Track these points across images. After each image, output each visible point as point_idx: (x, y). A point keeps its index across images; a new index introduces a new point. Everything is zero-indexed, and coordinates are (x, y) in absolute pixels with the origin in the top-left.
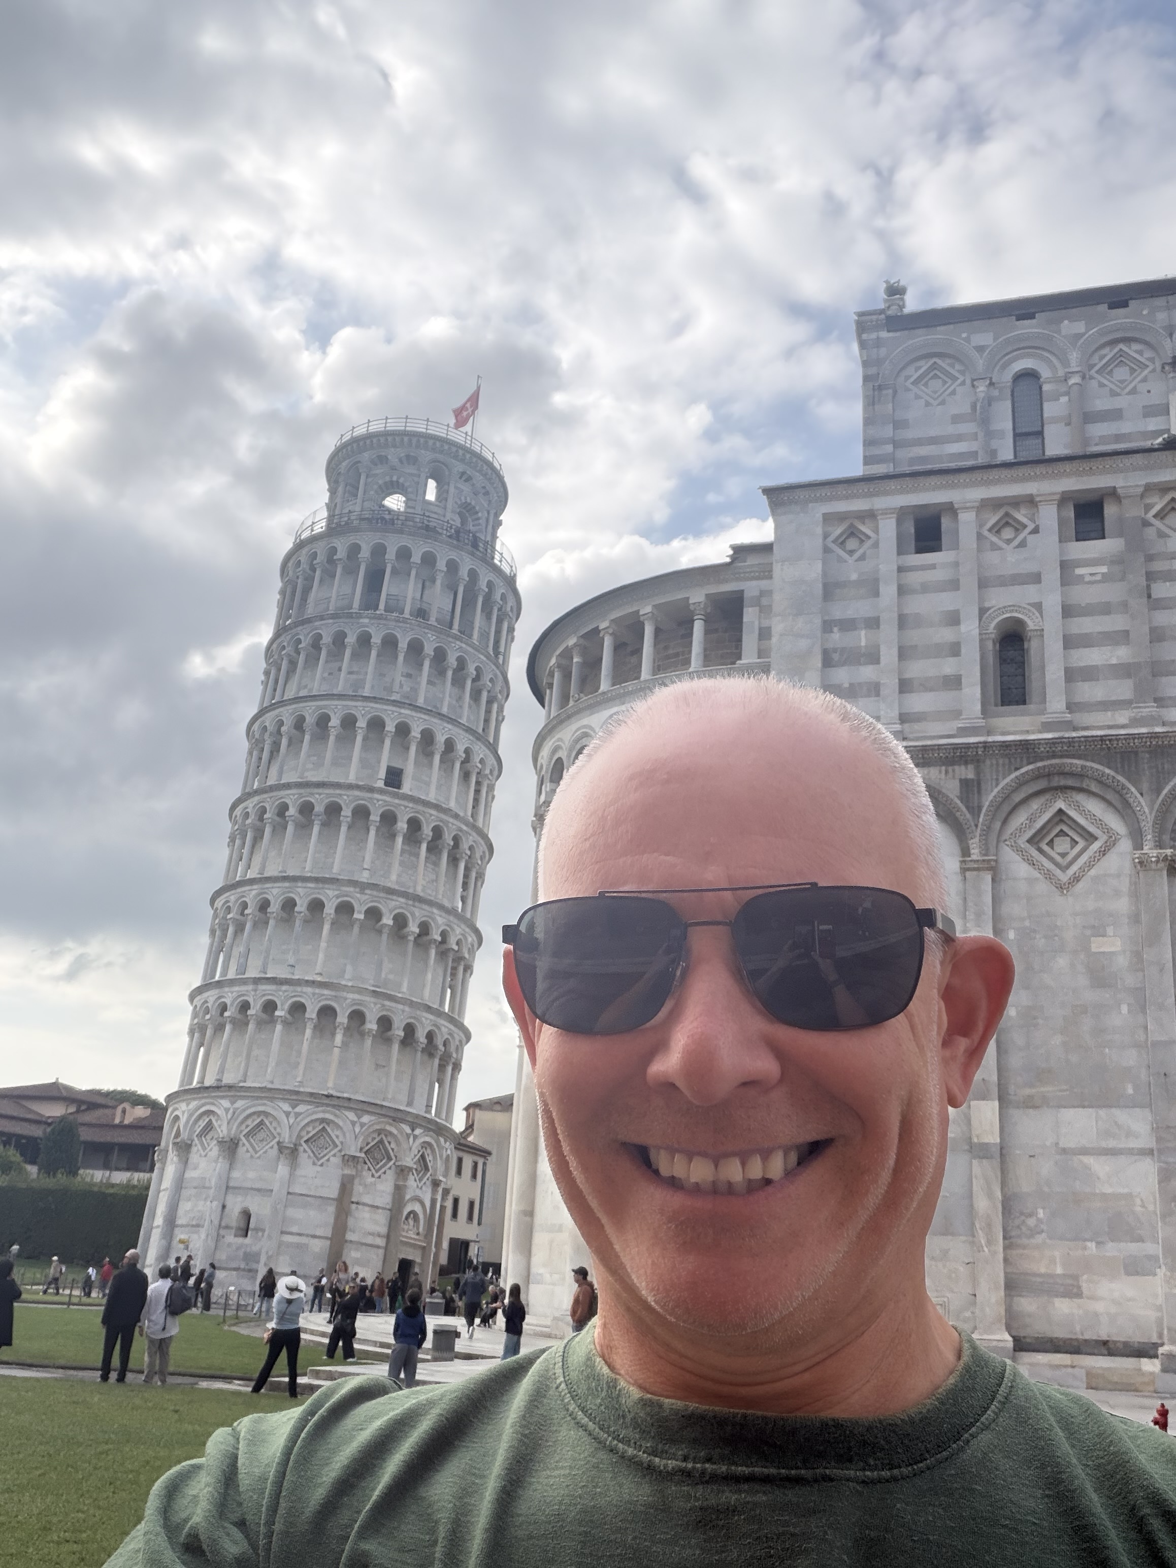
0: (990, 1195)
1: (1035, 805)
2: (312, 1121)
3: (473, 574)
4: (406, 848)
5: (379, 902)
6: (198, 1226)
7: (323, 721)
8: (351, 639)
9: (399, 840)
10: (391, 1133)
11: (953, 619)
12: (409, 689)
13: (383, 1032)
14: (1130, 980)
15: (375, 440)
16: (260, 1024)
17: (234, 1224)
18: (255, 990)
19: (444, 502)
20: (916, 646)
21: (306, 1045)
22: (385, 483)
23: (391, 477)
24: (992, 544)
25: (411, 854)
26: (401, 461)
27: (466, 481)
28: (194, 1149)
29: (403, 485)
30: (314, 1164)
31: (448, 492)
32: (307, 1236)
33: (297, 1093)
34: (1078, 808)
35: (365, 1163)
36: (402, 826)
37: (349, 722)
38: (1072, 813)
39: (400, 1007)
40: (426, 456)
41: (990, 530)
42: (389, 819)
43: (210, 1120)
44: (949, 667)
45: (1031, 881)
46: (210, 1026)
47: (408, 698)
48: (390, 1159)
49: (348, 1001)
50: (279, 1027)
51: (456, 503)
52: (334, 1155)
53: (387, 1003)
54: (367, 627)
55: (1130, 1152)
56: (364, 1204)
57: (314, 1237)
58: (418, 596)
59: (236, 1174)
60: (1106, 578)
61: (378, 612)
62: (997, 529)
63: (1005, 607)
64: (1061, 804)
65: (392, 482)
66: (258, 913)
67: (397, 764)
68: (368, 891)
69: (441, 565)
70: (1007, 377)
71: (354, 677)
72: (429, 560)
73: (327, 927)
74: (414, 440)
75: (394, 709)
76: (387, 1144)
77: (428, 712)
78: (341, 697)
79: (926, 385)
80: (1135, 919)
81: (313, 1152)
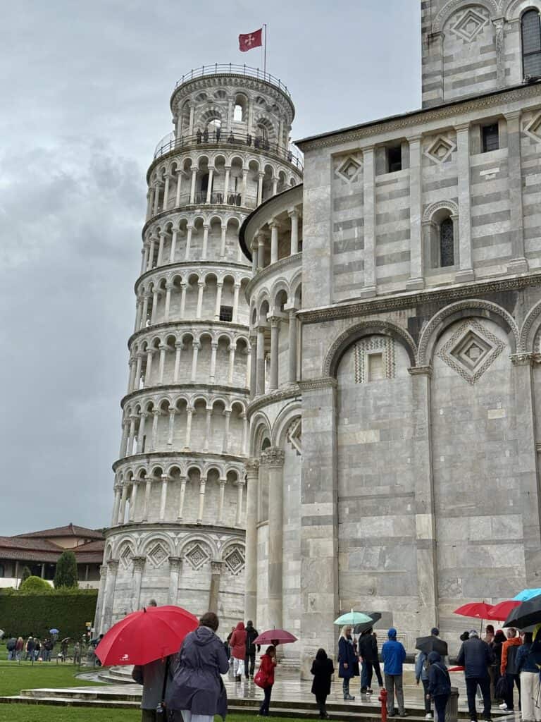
0: (427, 571)
1: (456, 328)
2: (190, 542)
3: (269, 168)
4: (238, 359)
5: (222, 397)
7: (177, 281)
8: (190, 224)
9: (232, 354)
10: (241, 546)
11: (406, 214)
12: (232, 253)
13: (231, 481)
14: (511, 436)
15: (197, 84)
16: (153, 483)
18: (148, 463)
19: (247, 120)
20: (386, 235)
21: (182, 494)
22: (206, 113)
23: (210, 108)
24: (431, 161)
25: (241, 363)
26: (215, 96)
27: (261, 103)
28: (120, 566)
29: (218, 112)
30: (193, 569)
31: (249, 113)
33: (179, 525)
34: (480, 329)
35: (227, 566)
36: (233, 345)
37: (193, 280)
38: (477, 333)
40: (231, 90)
41: (430, 152)
42: (224, 341)
43: (128, 546)
44: (404, 246)
45: (452, 378)
46: (124, 487)
47: (231, 259)
50: (165, 485)
51: (255, 119)
52: (206, 563)
53: (233, 463)
54: (200, 215)
55: (511, 542)
56: (228, 593)
58: (233, 188)
59: (145, 579)
60: (498, 176)
61: (206, 204)
62: (435, 151)
63: (438, 203)
64: (470, 327)
65: (210, 111)
66: (147, 412)
67: (227, 304)
68: (214, 391)
69: (246, 166)
70: (517, 14)
71: (194, 249)
72: (237, 163)
73: (190, 417)
74: (222, 80)
75: (222, 268)
76: (240, 553)
77: (245, 267)
78: (187, 264)
79: (464, 28)
80: (513, 396)
81: (192, 562)
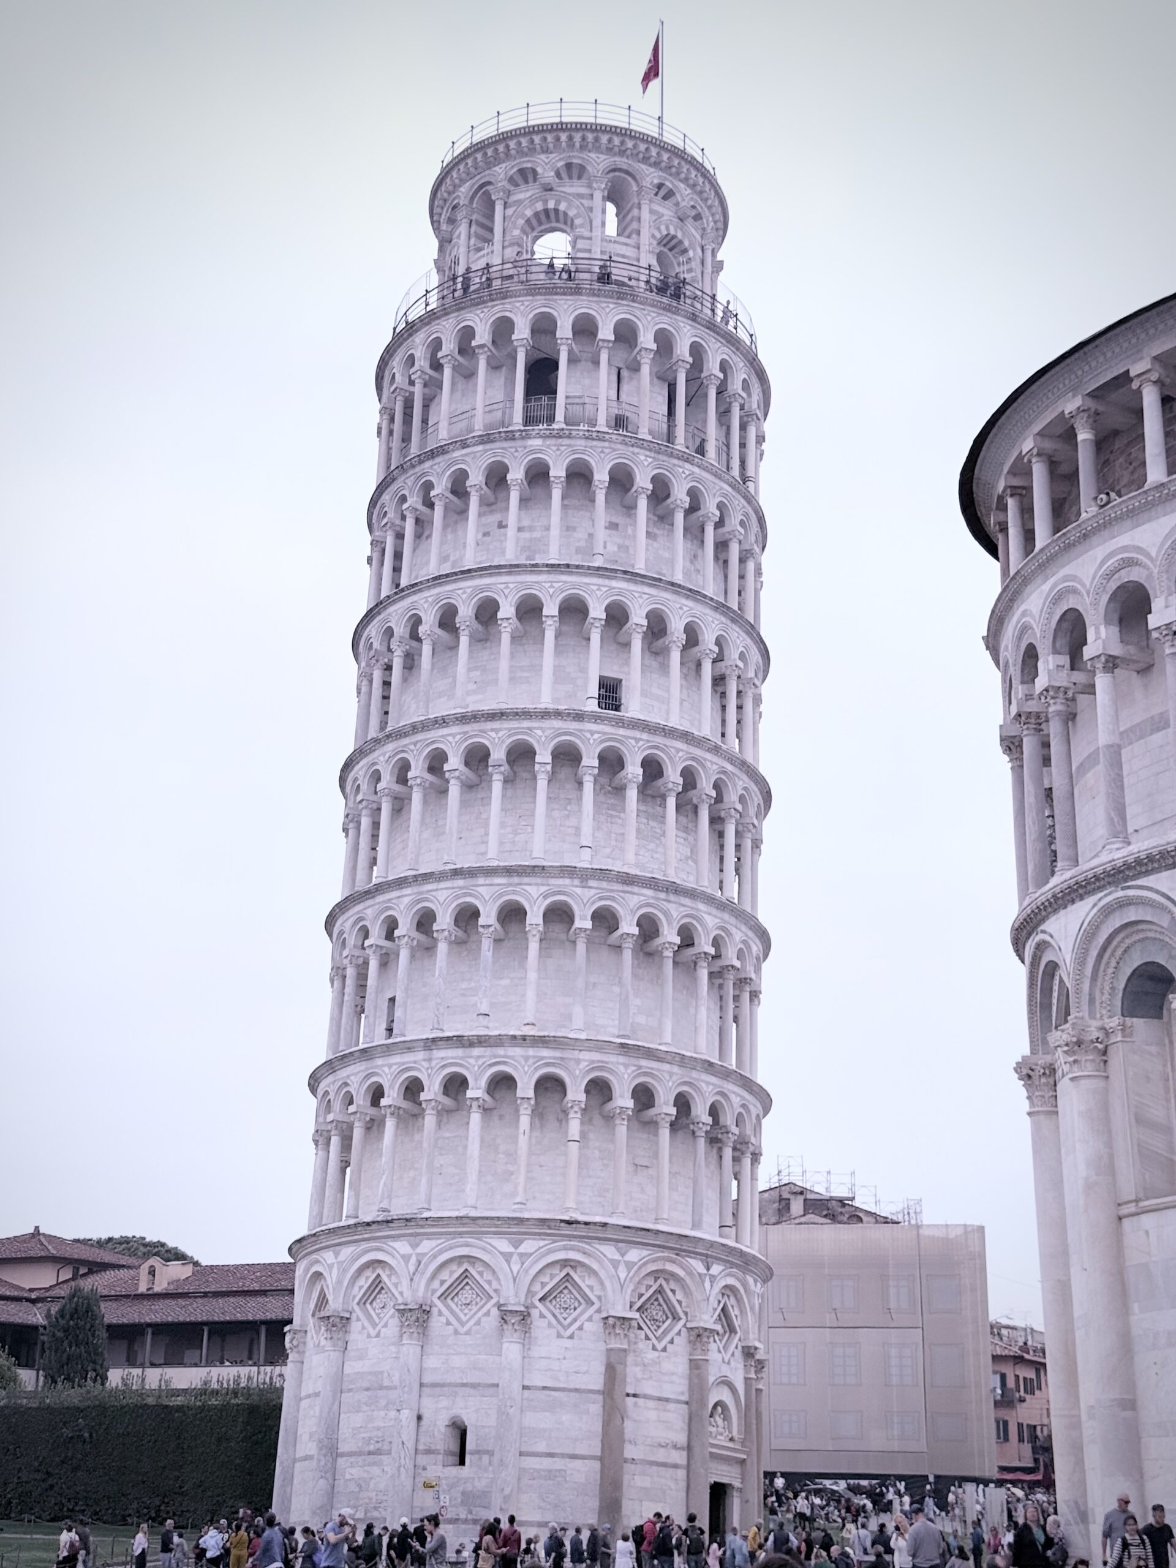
2: (549, 1265)
3: (696, 350)
4: (642, 808)
5: (613, 899)
6: (377, 1452)
7: (487, 612)
8: (516, 474)
9: (632, 794)
10: (673, 1276)
12: (616, 549)
13: (640, 1111)
15: (511, 144)
16: (443, 1113)
17: (440, 1446)
18: (430, 1060)
19: (634, 236)
21: (523, 1141)
22: (536, 215)
23: (546, 202)
25: (650, 817)
26: (558, 174)
27: (665, 198)
28: (356, 1326)
29: (565, 214)
30: (559, 1336)
31: (639, 220)
32: (563, 1456)
33: (520, 1221)
35: (640, 1328)
36: (634, 771)
37: (530, 609)
39: (666, 1067)
40: (598, 162)
42: (612, 762)
43: (379, 1275)
46: (356, 1124)
47: (620, 562)
48: (676, 1318)
49: (583, 1064)
50: (476, 1117)
51: (653, 236)
52: (590, 1319)
53: (644, 1063)
54: (540, 451)
56: (646, 1397)
57: (574, 1457)
58: (614, 395)
59: (431, 1362)
61: (555, 426)
65: (546, 211)
66: (415, 934)
67: (613, 672)
68: (592, 883)
69: (647, 340)
71: (526, 535)
72: (626, 335)
73: (533, 948)
74: (577, 137)
75: (600, 581)
76: (670, 1294)
77: (656, 582)
78: (513, 569)
81: (554, 1316)
